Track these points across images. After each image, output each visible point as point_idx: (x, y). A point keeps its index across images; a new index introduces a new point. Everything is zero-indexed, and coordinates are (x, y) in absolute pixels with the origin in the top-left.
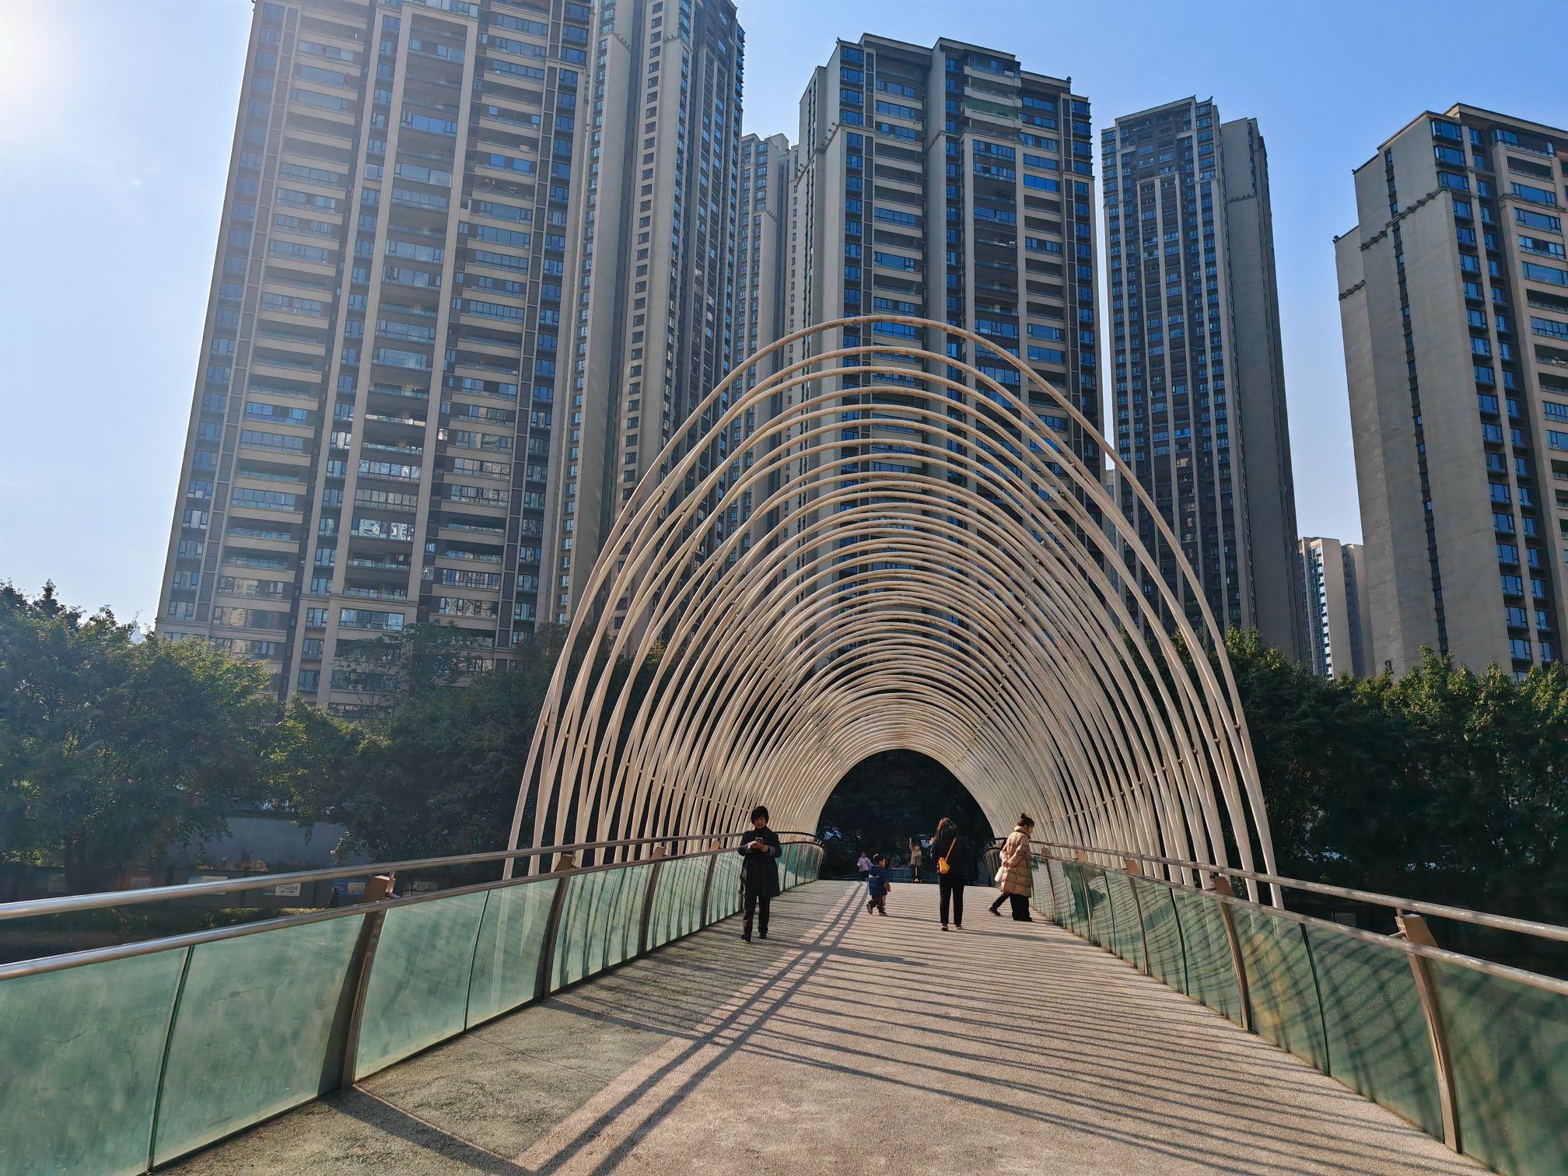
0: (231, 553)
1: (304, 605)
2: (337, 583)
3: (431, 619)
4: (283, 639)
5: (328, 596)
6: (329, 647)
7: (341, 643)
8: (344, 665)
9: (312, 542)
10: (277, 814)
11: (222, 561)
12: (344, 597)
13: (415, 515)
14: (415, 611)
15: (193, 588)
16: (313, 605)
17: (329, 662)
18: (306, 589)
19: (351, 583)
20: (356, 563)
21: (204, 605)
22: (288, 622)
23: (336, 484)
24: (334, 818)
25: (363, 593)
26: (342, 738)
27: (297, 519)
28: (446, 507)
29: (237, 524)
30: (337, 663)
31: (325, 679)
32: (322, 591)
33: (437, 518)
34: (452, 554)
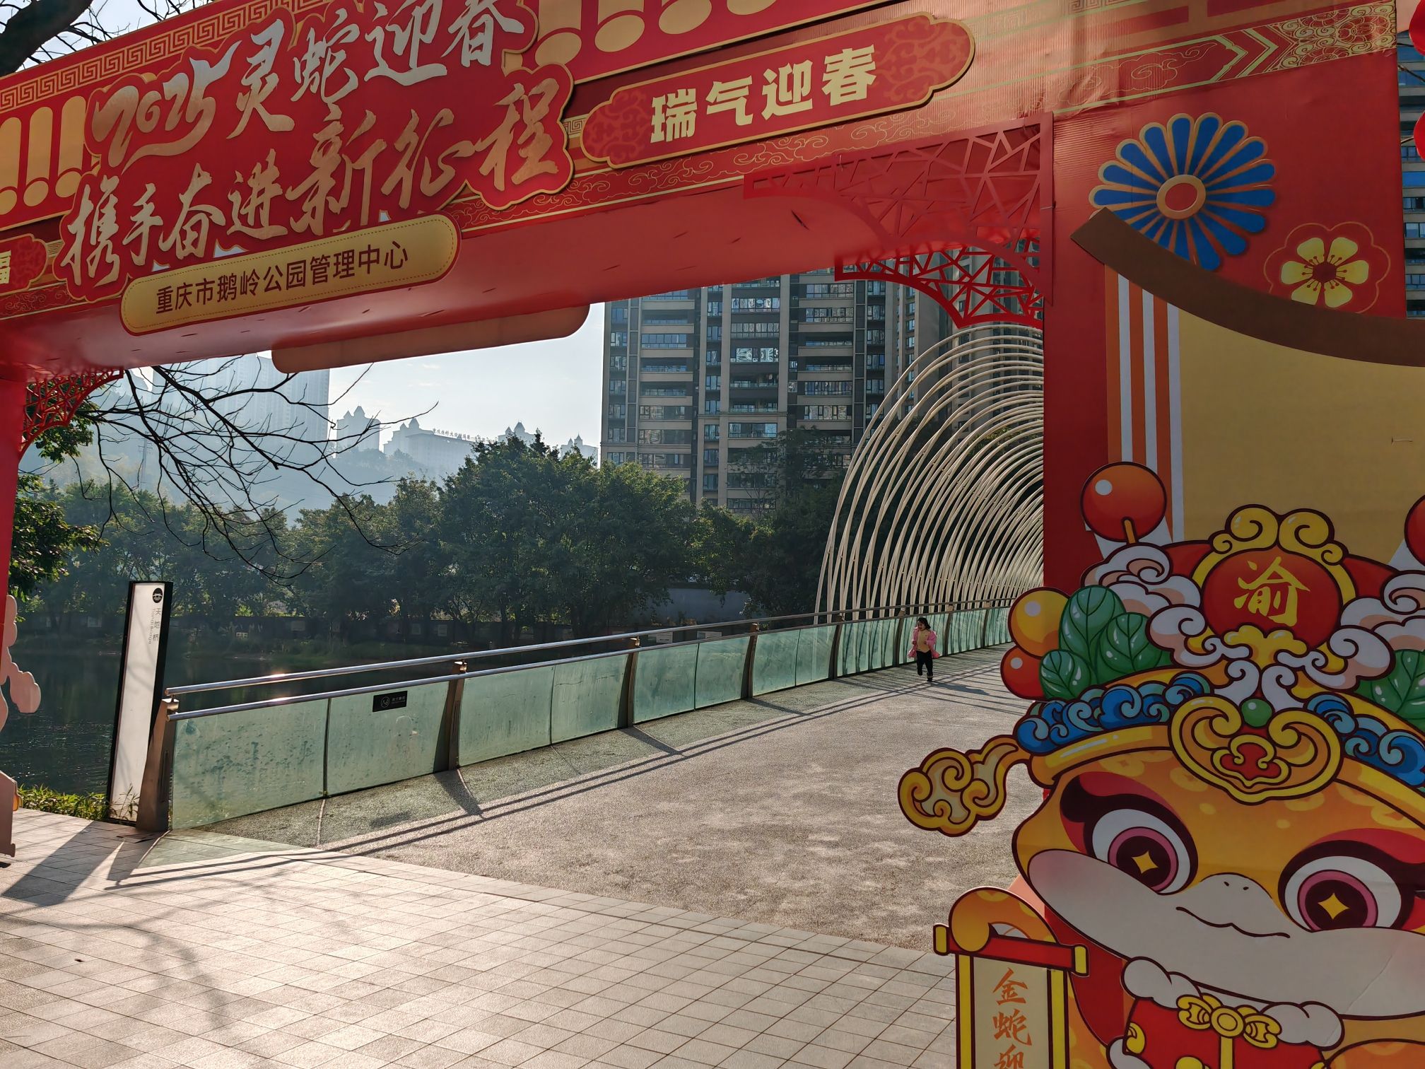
0: (647, 386)
1: (701, 423)
2: (724, 404)
3: (799, 424)
4: (689, 451)
5: (718, 413)
6: (723, 455)
7: (731, 451)
8: (735, 468)
9: (702, 371)
10: (699, 585)
11: (640, 394)
12: (730, 414)
13: (778, 339)
14: (784, 420)
15: (622, 417)
16: (708, 422)
17: (724, 468)
18: (701, 410)
19: (734, 402)
20: (736, 385)
21: (631, 430)
22: (691, 437)
23: (715, 321)
24: (739, 588)
25: (745, 409)
26: (739, 529)
27: (689, 354)
28: (803, 328)
29: (647, 362)
30: (730, 467)
31: (722, 480)
32: (713, 410)
33: (797, 339)
34: (811, 368)
